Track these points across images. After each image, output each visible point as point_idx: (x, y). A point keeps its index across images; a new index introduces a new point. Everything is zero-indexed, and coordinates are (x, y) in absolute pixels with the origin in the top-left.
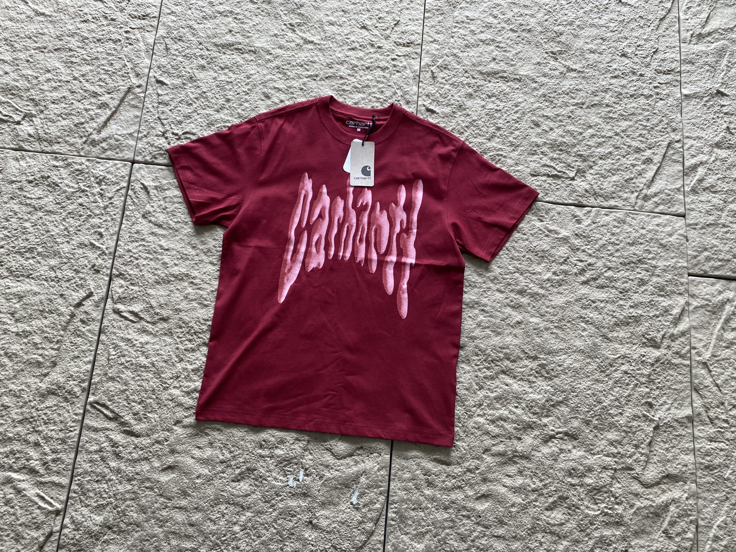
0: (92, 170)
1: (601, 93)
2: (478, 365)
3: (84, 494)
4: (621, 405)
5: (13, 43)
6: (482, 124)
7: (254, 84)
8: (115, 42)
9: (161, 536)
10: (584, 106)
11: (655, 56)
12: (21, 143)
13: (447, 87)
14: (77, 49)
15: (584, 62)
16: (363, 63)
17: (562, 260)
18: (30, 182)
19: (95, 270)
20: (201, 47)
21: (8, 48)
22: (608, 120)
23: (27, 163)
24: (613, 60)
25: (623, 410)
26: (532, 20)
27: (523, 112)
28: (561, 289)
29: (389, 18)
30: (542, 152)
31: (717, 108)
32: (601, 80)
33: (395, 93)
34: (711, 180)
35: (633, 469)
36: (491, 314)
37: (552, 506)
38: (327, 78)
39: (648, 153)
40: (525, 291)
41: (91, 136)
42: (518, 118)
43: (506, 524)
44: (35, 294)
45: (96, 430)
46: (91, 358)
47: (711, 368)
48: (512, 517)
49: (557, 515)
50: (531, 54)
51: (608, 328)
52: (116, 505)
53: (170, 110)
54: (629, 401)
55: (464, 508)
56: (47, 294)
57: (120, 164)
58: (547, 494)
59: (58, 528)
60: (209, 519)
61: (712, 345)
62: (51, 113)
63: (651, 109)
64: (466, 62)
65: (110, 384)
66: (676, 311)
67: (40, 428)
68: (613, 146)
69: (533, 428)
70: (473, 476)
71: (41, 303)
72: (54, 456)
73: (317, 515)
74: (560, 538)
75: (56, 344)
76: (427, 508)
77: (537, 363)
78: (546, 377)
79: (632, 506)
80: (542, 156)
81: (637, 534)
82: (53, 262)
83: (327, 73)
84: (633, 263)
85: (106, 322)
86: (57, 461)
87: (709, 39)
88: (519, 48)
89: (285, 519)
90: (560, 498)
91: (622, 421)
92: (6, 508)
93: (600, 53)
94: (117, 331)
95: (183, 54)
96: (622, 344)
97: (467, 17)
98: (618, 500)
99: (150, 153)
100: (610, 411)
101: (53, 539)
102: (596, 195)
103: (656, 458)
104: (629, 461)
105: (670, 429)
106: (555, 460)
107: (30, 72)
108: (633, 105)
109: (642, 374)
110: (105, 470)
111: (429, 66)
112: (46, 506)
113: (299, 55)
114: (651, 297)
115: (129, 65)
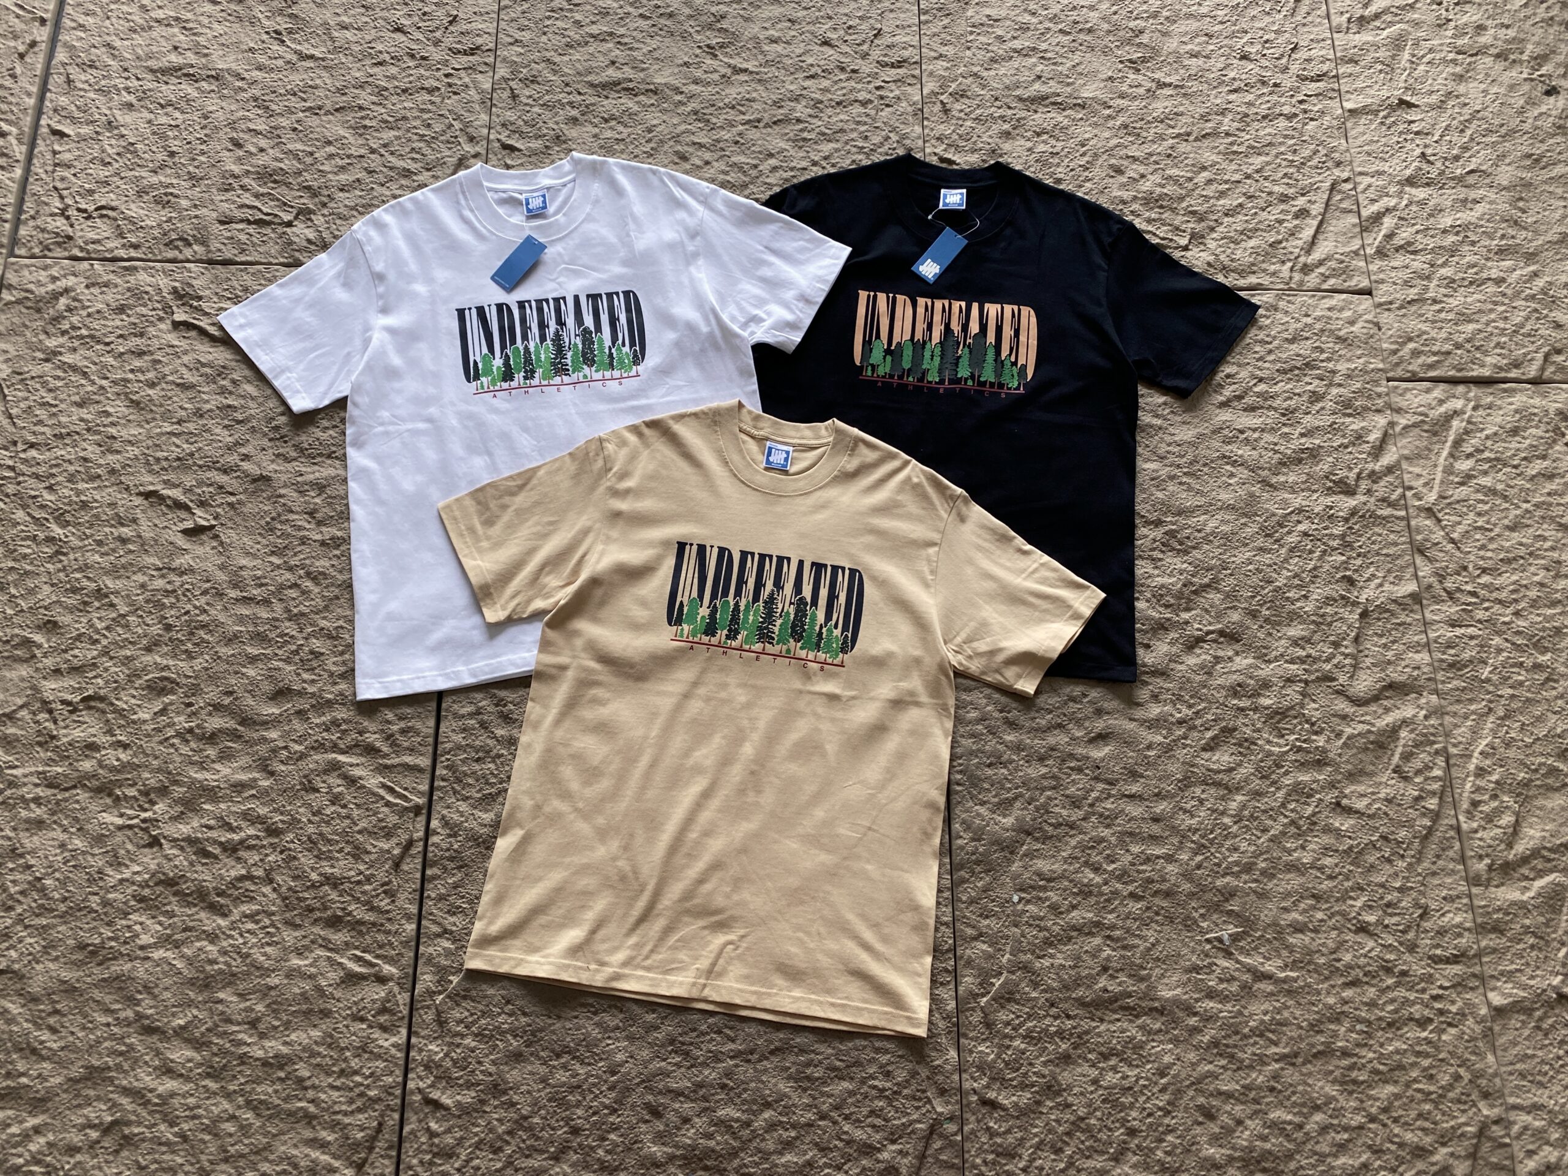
1: (1214, 117)
3: (459, 781)
4: (1304, 584)
5: (268, 104)
7: (660, 140)
8: (431, 91)
10: (1191, 138)
11: (1294, 56)
12: (297, 254)
14: (372, 107)
15: (1182, 71)
16: (830, 96)
20: (568, 89)
21: (260, 112)
22: (1231, 157)
24: (1228, 65)
25: (1309, 591)
26: (1092, 14)
27: (1095, 154)
29: (864, 26)
31: (1402, 127)
32: (1212, 97)
33: (887, 138)
34: (1405, 234)
35: (1334, 679)
37: (1212, 745)
38: (775, 123)
39: (1301, 202)
42: (1087, 163)
43: (1141, 776)
47: (1440, 515)
48: (1150, 764)
49: (1223, 758)
50: (1095, 65)
51: (1270, 470)
54: (1316, 577)
55: (1072, 756)
58: (1202, 726)
59: (421, 834)
61: (1437, 481)
62: (341, 205)
63: (1297, 135)
64: (996, 86)
66: (1374, 436)
68: (1244, 194)
69: (1167, 629)
72: (402, 724)
74: (1230, 791)
76: (1011, 762)
77: (1163, 530)
78: (1179, 551)
79: (1339, 735)
80: (1133, 218)
81: (1352, 776)
83: (774, 116)
84: (1298, 368)
86: (408, 732)
87: (1377, 23)
88: (1077, 58)
90: (1223, 730)
91: (1309, 607)
92: (333, 808)
93: (1207, 57)
95: (541, 102)
96: (1294, 492)
97: (988, 16)
98: (1316, 728)
100: (1288, 595)
101: (413, 851)
103: (1369, 661)
104: (1327, 667)
105: (1386, 615)
106: (1209, 673)
107: (299, 146)
108: (1268, 130)
109: (1331, 535)
110: (489, 741)
111: (934, 94)
112: (398, 801)
113: (727, 91)
114: (1332, 419)
115: (457, 125)
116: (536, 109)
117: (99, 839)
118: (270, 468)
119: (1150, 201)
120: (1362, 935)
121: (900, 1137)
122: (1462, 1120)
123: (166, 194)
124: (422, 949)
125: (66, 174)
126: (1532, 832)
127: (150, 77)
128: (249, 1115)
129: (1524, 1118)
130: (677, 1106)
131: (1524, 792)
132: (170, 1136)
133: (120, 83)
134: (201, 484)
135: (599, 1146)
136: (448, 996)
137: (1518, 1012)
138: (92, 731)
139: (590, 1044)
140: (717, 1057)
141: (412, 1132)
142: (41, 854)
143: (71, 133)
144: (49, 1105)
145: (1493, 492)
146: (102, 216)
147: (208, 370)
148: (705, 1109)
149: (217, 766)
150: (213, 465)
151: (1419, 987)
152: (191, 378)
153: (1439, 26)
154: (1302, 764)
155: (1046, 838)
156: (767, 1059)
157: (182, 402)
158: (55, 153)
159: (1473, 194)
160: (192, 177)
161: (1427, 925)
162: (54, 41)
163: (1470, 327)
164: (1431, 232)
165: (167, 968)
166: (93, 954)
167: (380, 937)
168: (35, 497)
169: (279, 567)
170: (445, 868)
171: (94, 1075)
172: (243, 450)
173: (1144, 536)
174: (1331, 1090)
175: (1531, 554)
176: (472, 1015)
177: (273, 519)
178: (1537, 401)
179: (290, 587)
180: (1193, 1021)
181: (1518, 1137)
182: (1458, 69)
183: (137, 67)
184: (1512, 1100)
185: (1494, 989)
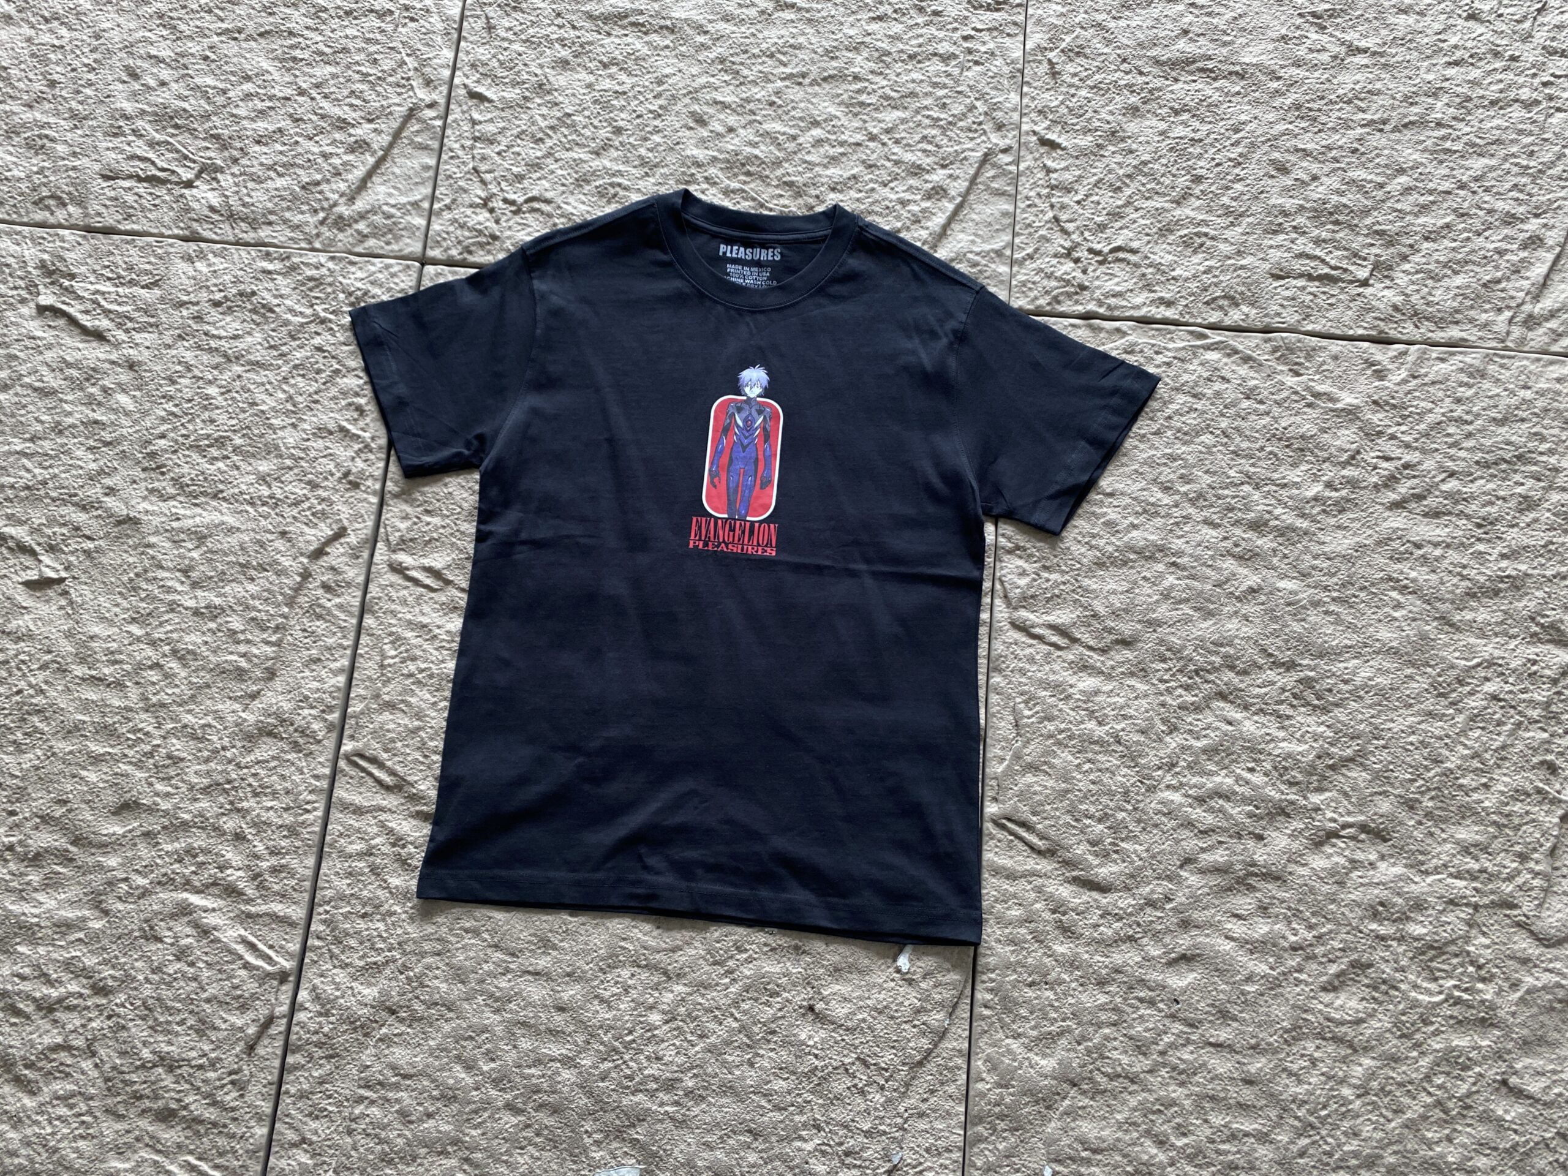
0: (340, 279)
1: (1423, 98)
2: (1166, 681)
4: (1486, 768)
5: (175, 22)
6: (1162, 170)
7: (672, 96)
9: (499, 1030)
10: (1387, 128)
14: (305, 32)
15: (1384, 32)
16: (901, 46)
17: (1345, 457)
18: (217, 304)
19: (350, 482)
20: (559, 21)
21: (165, 33)
22: (1442, 157)
23: (210, 265)
25: (1491, 779)
27: (1252, 143)
28: (1343, 519)
30: (1295, 227)
32: (1423, 70)
36: (1193, 572)
37: (1336, 983)
38: (825, 79)
39: (1533, 225)
40: (1266, 524)
41: (337, 210)
42: (1241, 155)
44: (231, 530)
45: (359, 811)
46: (345, 662)
48: (1247, 1003)
51: (1453, 602)
52: (404, 965)
53: (499, 153)
55: (1142, 982)
56: (253, 530)
57: (396, 265)
58: (1324, 956)
59: (284, 1009)
60: (596, 997)
62: (255, 163)
63: (1536, 131)
64: (1125, 41)
65: (386, 716)
67: (245, 804)
68: (1455, 211)
69: (1288, 816)
70: (1159, 914)
72: (274, 861)
73: (825, 993)
75: (275, 632)
77: (1295, 676)
78: (1315, 707)
79: (1515, 985)
80: (1294, 235)
81: (1527, 1045)
82: (264, 467)
83: (825, 70)
84: (1506, 461)
85: (374, 591)
86: (280, 871)
89: (756, 1000)
90: (1353, 965)
92: (177, 965)
94: (399, 608)
95: (523, 37)
96: (1484, 636)
98: (1483, 972)
99: (459, 242)
100: (1461, 781)
101: (273, 1030)
102: (1417, 316)
104: (1507, 887)
107: (210, 81)
108: (1496, 122)
109: (1531, 701)
110: (380, 892)
112: (260, 963)
113: (766, 33)
114: (1547, 536)
115: (411, 62)
116: (517, 47)
118: (141, 506)
123: (40, 137)
124: (272, 1160)
134: (52, 522)
147: (75, 373)
149: (41, 897)
152: (53, 381)
154: (1460, 1022)
155: (1097, 1092)
157: (39, 413)
160: (74, 115)
167: (221, 1141)
169: (139, 639)
172: (108, 482)
177: (137, 575)
179: (151, 668)
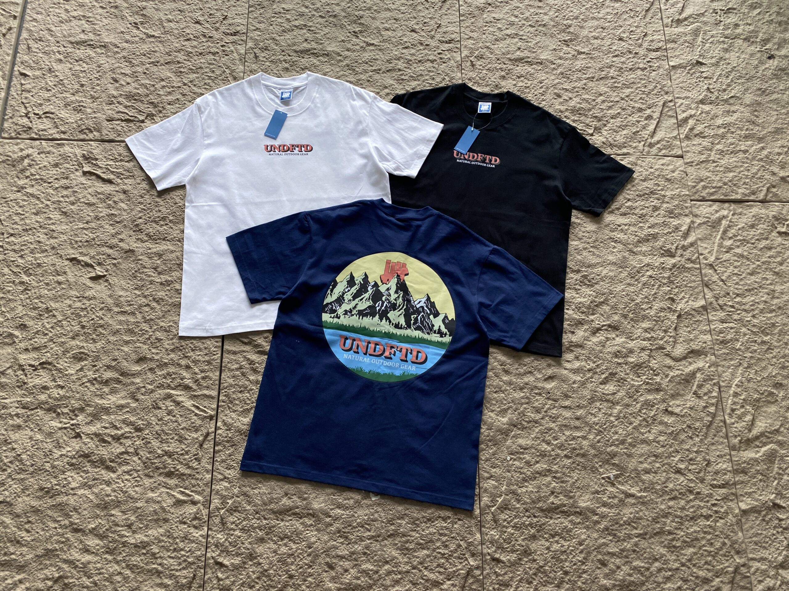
3: (231, 402)
8: (214, 54)
11: (645, 39)
13: (484, 72)
24: (613, 43)
26: (545, 17)
29: (432, 22)
31: (698, 75)
33: (444, 79)
34: (699, 128)
35: (665, 349)
43: (570, 397)
47: (716, 268)
49: (610, 388)
50: (548, 43)
54: (656, 298)
61: (715, 251)
66: (684, 228)
71: (178, 258)
74: (614, 404)
76: (506, 390)
87: (686, 23)
88: (538, 39)
91: (652, 313)
93: (602, 39)
97: (494, 18)
103: (681, 339)
105: (690, 317)
106: (604, 346)
111: (468, 57)
117: (50, 435)
119: (574, 111)
120: (678, 474)
121: (453, 577)
122: (726, 565)
125: (28, 95)
126: (760, 424)
127: (70, 46)
128: (128, 572)
129: (756, 565)
130: (342, 563)
131: (757, 404)
132: (89, 584)
133: (55, 49)
135: (303, 584)
136: (227, 510)
137: (754, 512)
138: (45, 380)
139: (298, 533)
140: (361, 539)
141: (209, 579)
142: (20, 442)
143: (30, 74)
144: (26, 569)
145: (742, 256)
146: (47, 117)
148: (356, 565)
150: (105, 244)
151: (705, 500)
153: (716, 24)
156: (386, 539)
158: (22, 84)
159: (733, 108)
161: (709, 469)
162: (20, 27)
163: (731, 174)
164: (712, 127)
165: (85, 499)
166: (48, 492)
168: (14, 261)
170: (225, 446)
171: (49, 553)
173: (571, 278)
174: (663, 551)
175: (760, 287)
176: (239, 519)
178: (763, 211)
180: (595, 518)
181: (754, 574)
182: (725, 46)
183: (64, 41)
184: (751, 556)
185: (741, 501)
